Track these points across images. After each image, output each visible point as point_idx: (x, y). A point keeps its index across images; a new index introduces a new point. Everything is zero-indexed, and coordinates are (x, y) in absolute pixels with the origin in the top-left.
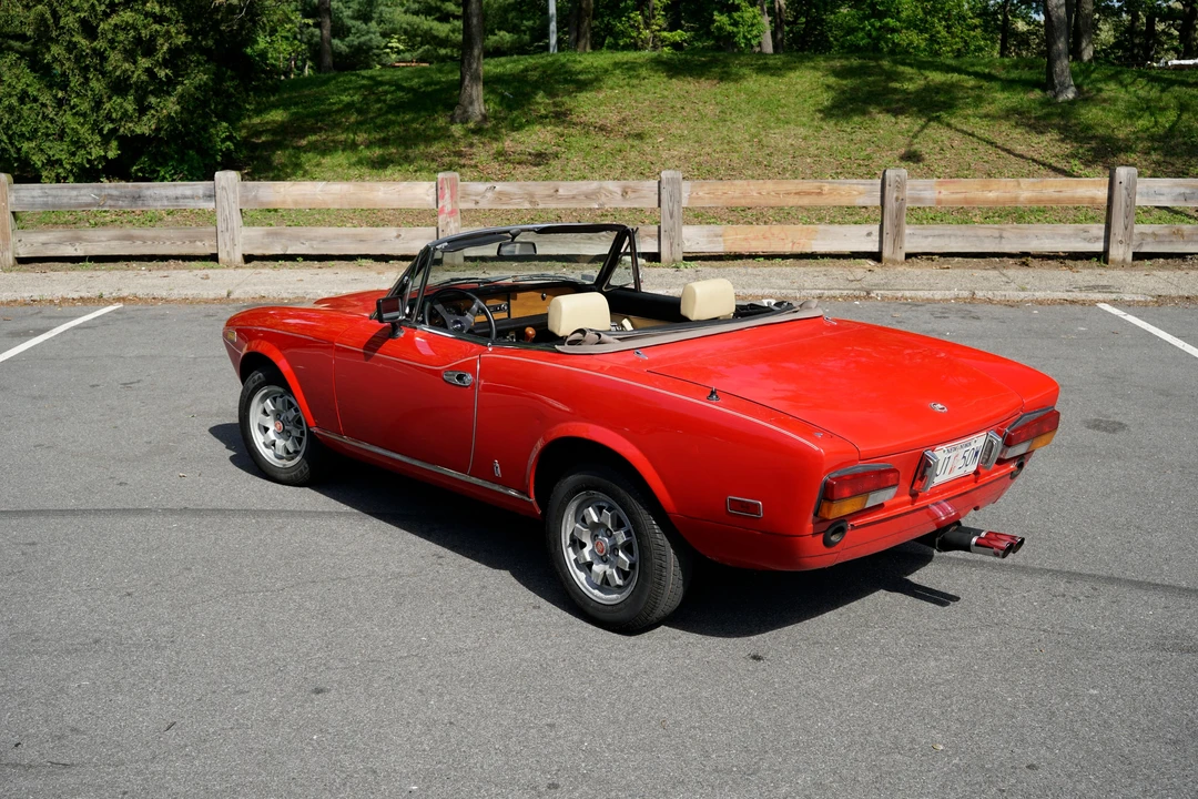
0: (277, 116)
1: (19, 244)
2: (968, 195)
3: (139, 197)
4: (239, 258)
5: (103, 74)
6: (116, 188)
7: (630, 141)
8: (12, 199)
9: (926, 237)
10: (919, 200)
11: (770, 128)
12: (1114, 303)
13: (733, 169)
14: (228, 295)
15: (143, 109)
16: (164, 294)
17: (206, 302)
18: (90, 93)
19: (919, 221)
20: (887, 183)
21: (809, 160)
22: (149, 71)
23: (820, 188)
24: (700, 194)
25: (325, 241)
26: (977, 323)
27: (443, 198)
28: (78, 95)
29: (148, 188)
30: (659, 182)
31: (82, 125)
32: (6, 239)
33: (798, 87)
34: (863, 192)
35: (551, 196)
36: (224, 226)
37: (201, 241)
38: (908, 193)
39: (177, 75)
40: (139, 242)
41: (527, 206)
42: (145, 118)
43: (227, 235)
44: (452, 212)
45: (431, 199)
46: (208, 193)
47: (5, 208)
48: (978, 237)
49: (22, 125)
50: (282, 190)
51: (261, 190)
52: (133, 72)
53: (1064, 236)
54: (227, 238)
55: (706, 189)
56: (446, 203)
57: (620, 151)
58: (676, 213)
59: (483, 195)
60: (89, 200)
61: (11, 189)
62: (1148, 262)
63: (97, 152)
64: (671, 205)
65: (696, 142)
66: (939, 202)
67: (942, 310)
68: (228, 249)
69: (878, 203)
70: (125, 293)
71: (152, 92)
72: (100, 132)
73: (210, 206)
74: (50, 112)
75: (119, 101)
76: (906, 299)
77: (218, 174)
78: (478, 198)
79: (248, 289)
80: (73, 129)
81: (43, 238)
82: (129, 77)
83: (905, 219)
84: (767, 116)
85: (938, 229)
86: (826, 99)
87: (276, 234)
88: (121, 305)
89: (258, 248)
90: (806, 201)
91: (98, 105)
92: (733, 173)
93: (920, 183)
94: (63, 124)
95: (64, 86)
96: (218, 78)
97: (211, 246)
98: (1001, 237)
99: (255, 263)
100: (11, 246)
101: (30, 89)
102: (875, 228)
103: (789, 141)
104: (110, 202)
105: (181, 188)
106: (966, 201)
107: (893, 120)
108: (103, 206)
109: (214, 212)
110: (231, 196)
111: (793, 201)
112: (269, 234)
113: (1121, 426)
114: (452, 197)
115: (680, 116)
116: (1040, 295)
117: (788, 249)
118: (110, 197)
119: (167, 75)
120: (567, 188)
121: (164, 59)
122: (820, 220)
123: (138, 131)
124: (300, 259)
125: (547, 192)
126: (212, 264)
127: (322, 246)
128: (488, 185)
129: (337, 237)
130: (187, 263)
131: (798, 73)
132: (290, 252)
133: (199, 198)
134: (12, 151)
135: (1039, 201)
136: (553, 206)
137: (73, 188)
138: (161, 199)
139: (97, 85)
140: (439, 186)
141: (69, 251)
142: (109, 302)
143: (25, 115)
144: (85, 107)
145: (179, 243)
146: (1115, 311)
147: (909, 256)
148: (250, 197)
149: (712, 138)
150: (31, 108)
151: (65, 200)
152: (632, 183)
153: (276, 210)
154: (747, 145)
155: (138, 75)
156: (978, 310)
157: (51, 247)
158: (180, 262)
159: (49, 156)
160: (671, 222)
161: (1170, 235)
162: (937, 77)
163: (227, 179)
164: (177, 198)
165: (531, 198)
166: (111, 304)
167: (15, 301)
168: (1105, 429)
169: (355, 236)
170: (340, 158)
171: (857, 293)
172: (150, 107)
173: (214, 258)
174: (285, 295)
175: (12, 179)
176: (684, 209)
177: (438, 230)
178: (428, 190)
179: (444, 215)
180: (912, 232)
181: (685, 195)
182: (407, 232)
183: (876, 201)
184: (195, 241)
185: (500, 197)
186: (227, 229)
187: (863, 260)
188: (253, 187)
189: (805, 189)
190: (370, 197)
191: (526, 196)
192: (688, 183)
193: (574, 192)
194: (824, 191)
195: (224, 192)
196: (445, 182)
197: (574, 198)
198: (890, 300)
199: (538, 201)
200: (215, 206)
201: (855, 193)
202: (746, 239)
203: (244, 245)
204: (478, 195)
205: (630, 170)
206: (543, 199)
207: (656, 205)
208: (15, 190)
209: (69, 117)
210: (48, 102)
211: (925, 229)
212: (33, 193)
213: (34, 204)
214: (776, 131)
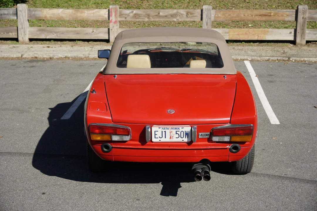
4: (27, 39)
9: (316, 34)
10: (313, 18)
13: (234, 4)
14: (22, 56)
17: (12, 59)
19: (313, 27)
20: (299, 11)
24: (219, 15)
25: (62, 33)
27: (112, 16)
30: (202, 10)
34: (288, 15)
35: (156, 16)
36: (21, 26)
37: (11, 33)
38: (307, 15)
41: (146, 19)
43: (22, 30)
44: (116, 22)
45: (107, 16)
46: (14, 13)
50: (45, 12)
51: (36, 12)
54: (22, 32)
55: (222, 13)
56: (112, 18)
58: (209, 23)
59: (128, 15)
64: (207, 20)
68: (22, 36)
76: (305, 61)
77: (18, 5)
78: (126, 16)
79: (30, 53)
83: (306, 26)
87: (42, 30)
89: (35, 36)
90: (264, 18)
93: (313, 11)
97: (15, 35)
99: (34, 42)
102: (293, 31)
105: (3, 11)
110: (24, 14)
111: (257, 18)
114: (115, 15)
117: (256, 38)
120: (163, 12)
122: (270, 26)
124: (52, 40)
125: (155, 14)
126: (15, 42)
127: (62, 35)
128: (131, 11)
129: (67, 32)
130: (5, 42)
132: (48, 38)
133: (11, 15)
136: (157, 20)
140: (110, 11)
145: (2, 33)
147: (308, 42)
148: (32, 15)
152: (191, 11)
153: (44, 20)
158: (3, 41)
160: (207, 27)
163: (22, 7)
164: (1, 15)
165: (148, 16)
169: (75, 31)
171: (284, 59)
173: (16, 40)
174: (45, 56)
176: (212, 21)
177: (109, 29)
178: (105, 13)
179: (112, 23)
180: (309, 32)
181: (213, 15)
182: (96, 30)
183: (294, 19)
184: (9, 33)
185: (136, 16)
186: (22, 28)
187: (288, 44)
188: (33, 11)
189: (263, 13)
190: (82, 15)
191: (146, 16)
192: (214, 11)
193: (166, 14)
194: (272, 14)
195: (21, 12)
196: (112, 9)
197: (166, 16)
198: (298, 62)
199: (151, 18)
200: (17, 18)
201: (285, 15)
202: (238, 34)
203: (29, 34)
204: (126, 15)
205: (191, 4)
206: (153, 17)
207: (200, 20)
211: (314, 31)
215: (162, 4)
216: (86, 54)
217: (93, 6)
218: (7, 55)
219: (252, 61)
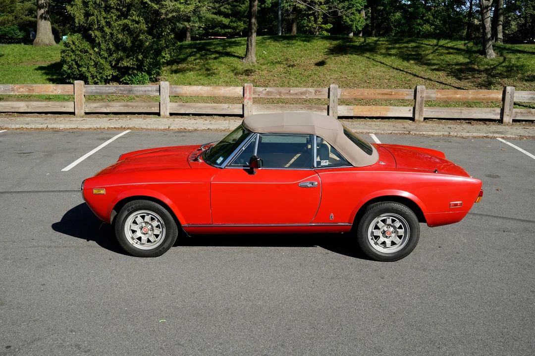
1: (86, 107)
2: (449, 96)
3: (132, 90)
4: (168, 114)
6: (123, 87)
8: (84, 90)
9: (432, 112)
10: (429, 97)
11: (370, 68)
12: (503, 138)
13: (356, 84)
14: (169, 128)
15: (128, 56)
16: (145, 127)
17: (161, 130)
19: (430, 106)
20: (417, 91)
21: (386, 81)
24: (345, 93)
25: (201, 108)
26: (450, 143)
27: (246, 93)
28: (104, 50)
29: (135, 87)
30: (329, 89)
31: (105, 62)
32: (81, 105)
34: (408, 94)
35: (288, 93)
36: (163, 102)
37: (154, 107)
38: (425, 95)
40: (131, 108)
41: (278, 97)
43: (164, 105)
44: (250, 99)
45: (242, 93)
46: (157, 89)
47: (82, 94)
48: (452, 112)
50: (186, 89)
51: (178, 89)
53: (486, 112)
54: (164, 107)
55: (347, 91)
56: (247, 95)
57: (311, 76)
58: (335, 100)
59: (261, 92)
60: (112, 91)
61: (84, 87)
62: (518, 123)
63: (109, 73)
64: (333, 97)
65: (341, 73)
66: (437, 98)
67: (438, 139)
68: (164, 111)
70: (131, 127)
72: (111, 65)
73: (158, 94)
74: (93, 57)
75: (119, 53)
76: (424, 135)
77: (161, 82)
78: (260, 94)
79: (175, 125)
80: (101, 63)
81: (95, 105)
83: (424, 105)
85: (437, 109)
87: (182, 106)
88: (131, 130)
89: (175, 111)
90: (386, 97)
92: (356, 85)
93: (430, 91)
97: (157, 109)
98: (461, 112)
99: (174, 116)
100: (83, 108)
101: (86, 48)
102: (412, 108)
104: (120, 92)
105: (147, 87)
106: (448, 98)
108: (118, 94)
110: (166, 91)
111: (380, 97)
113: (498, 176)
114: (250, 93)
116: (475, 134)
117: (378, 115)
118: (121, 90)
120: (293, 90)
122: (391, 104)
124: (191, 115)
125: (286, 92)
126: (157, 116)
127: (199, 110)
128: (264, 88)
129: (206, 107)
130: (148, 116)
132: (187, 112)
133: (154, 91)
135: (476, 99)
136: (288, 97)
137: (107, 87)
138: (140, 91)
139: (112, 47)
140: (245, 89)
141: (105, 110)
142: (125, 129)
143: (84, 58)
144: (106, 55)
145: (146, 108)
146: (504, 141)
147: (425, 119)
148: (173, 91)
149: (347, 71)
150: (86, 55)
151: (104, 91)
152: (319, 89)
154: (361, 74)
156: (450, 139)
157: (98, 108)
158: (146, 115)
159: (92, 74)
160: (333, 104)
161: (527, 113)
163: (164, 84)
164: (145, 91)
165: (280, 93)
166: (127, 130)
167: (91, 128)
168: (492, 177)
169: (212, 107)
171: (405, 132)
173: (158, 114)
176: (339, 99)
177: (243, 105)
178: (240, 90)
179: (246, 100)
180: (426, 110)
181: (339, 94)
182: (232, 106)
183: (413, 98)
184: (152, 108)
185: (268, 93)
187: (407, 120)
188: (174, 88)
189: (385, 92)
190: (219, 92)
191: (278, 93)
192: (341, 89)
193: (296, 92)
194: (393, 93)
195: (163, 89)
196: (247, 87)
197: (296, 94)
198: (418, 135)
199: (282, 95)
200: (160, 94)
201: (405, 94)
202: (362, 111)
203: (170, 109)
204: (260, 92)
205: (315, 83)
206: (284, 94)
207: (327, 98)
208: (86, 87)
209: (100, 59)
210: (92, 53)
211: (431, 109)
212: (92, 88)
213: (92, 92)
214: (373, 69)
215: (288, 83)
216: (227, 126)
217: (223, 84)
218: (155, 127)
219: (376, 134)
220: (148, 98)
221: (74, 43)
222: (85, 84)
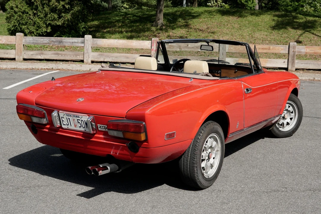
0: (96, 23)
1: (25, 54)
2: (315, 51)
3: (61, 42)
4: (90, 62)
5: (49, 6)
6: (55, 39)
7: (210, 34)
8: (24, 41)
9: (302, 64)
10: (300, 52)
11: (255, 32)
14: (90, 70)
15: (60, 17)
16: (71, 69)
18: (44, 12)
19: (300, 59)
20: (290, 46)
21: (267, 42)
22: (63, 6)
23: (269, 47)
24: (232, 48)
25: (116, 57)
27: (153, 46)
28: (40, 12)
29: (64, 39)
30: (219, 44)
31: (41, 21)
32: (21, 53)
33: (265, 20)
34: (282, 49)
35: (186, 47)
36: (86, 52)
37: (79, 56)
38: (296, 50)
39: (71, 7)
40: (60, 55)
41: (179, 50)
42: (60, 20)
43: (87, 54)
44: (156, 50)
45: (149, 46)
46: (82, 41)
47: (21, 43)
48: (318, 64)
49: (23, 21)
50: (105, 41)
51: (98, 41)
52: (58, 6)
54: (87, 55)
57: (207, 37)
58: (224, 54)
60: (46, 42)
61: (24, 38)
63: (45, 30)
64: (223, 51)
65: (232, 35)
66: (306, 53)
68: (87, 59)
69: (287, 52)
70: (59, 68)
71: (63, 12)
72: (46, 24)
73: (83, 45)
74: (32, 17)
75: (53, 14)
77: (85, 36)
79: (95, 69)
80: (38, 22)
81: (32, 53)
82: (57, 7)
83: (295, 58)
84: (254, 28)
85: (306, 62)
86: (273, 24)
87: (102, 55)
88: (59, 71)
89: (96, 59)
90: (265, 51)
91: (46, 15)
93: (300, 47)
94: (35, 21)
95: (36, 9)
96: (83, 9)
97: (82, 57)
99: (95, 63)
100: (22, 55)
101: (26, 10)
102: (287, 60)
103: (261, 36)
104: (52, 43)
105: (74, 40)
106: (315, 53)
107: (296, 31)
108: (50, 44)
109: (83, 47)
110: (89, 43)
111: (260, 51)
112: (99, 55)
114: (156, 45)
115: (226, 27)
118: (53, 41)
119: (68, 7)
120: (191, 45)
121: (68, 2)
123: (58, 24)
124: (108, 63)
125: (185, 46)
126: (82, 63)
127: (115, 59)
130: (74, 62)
131: (265, 16)
132: (105, 60)
133: (79, 43)
134: (19, 28)
136: (186, 50)
137: (42, 38)
138: (68, 43)
139: (47, 9)
140: (152, 42)
141: (39, 57)
142: (55, 70)
143: (24, 18)
144: (42, 16)
145: (72, 56)
147: (296, 70)
148: (95, 43)
149: (236, 34)
150: (26, 15)
151: (39, 42)
152: (211, 44)
154: (248, 37)
155: (60, 7)
157: (34, 55)
158: (72, 62)
159: (30, 30)
160: (222, 56)
162: (311, 19)
163: (88, 37)
164: (73, 43)
165: (180, 47)
166: (56, 70)
167: (28, 69)
169: (125, 56)
170: (117, 35)
172: (62, 17)
173: (82, 61)
175: (24, 35)
176: (227, 53)
178: (149, 43)
179: (153, 51)
180: (297, 62)
181: (227, 48)
184: (77, 56)
185: (170, 47)
186: (87, 53)
187: (283, 70)
188: (96, 40)
189: (265, 47)
190: (131, 45)
191: (178, 47)
193: (193, 46)
194: (271, 48)
195: (87, 41)
196: (154, 41)
197: (193, 48)
199: (182, 48)
201: (280, 49)
203: (92, 58)
207: (218, 51)
208: (25, 38)
209: (37, 19)
210: (31, 14)
211: (301, 61)
212: (30, 39)
213: (30, 43)
214: (257, 33)
218: (79, 68)
220: (74, 49)
221: (17, 7)
222: (25, 36)
